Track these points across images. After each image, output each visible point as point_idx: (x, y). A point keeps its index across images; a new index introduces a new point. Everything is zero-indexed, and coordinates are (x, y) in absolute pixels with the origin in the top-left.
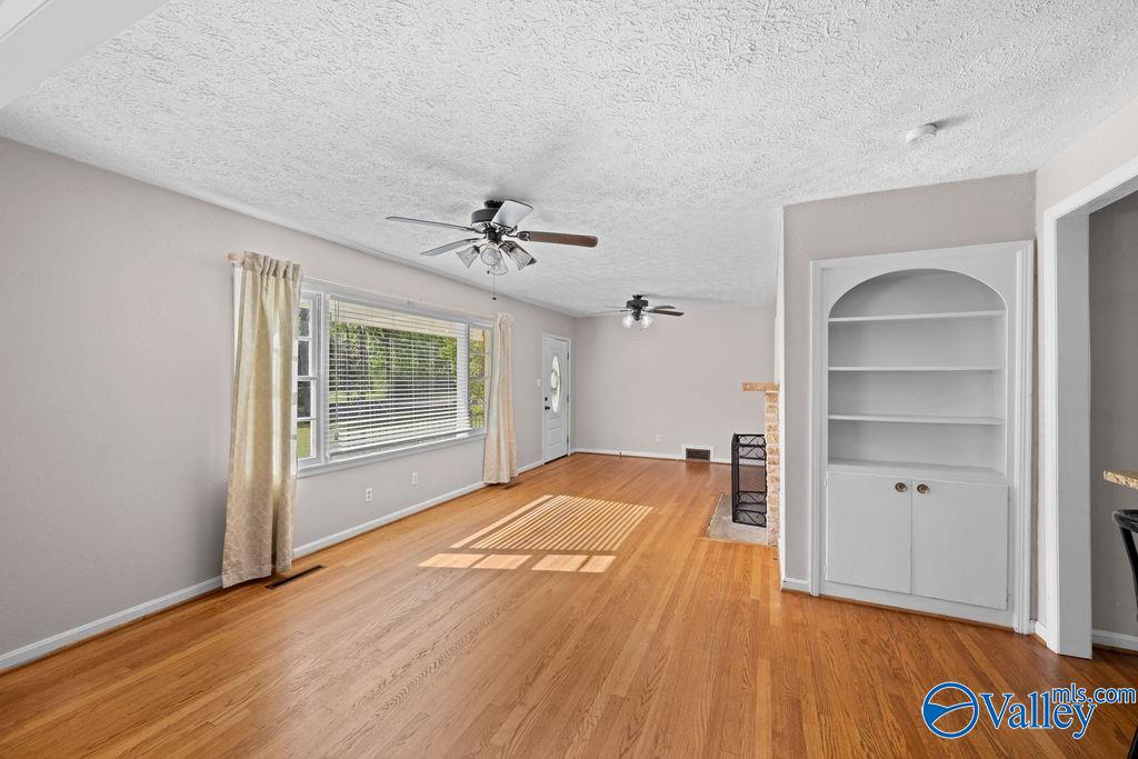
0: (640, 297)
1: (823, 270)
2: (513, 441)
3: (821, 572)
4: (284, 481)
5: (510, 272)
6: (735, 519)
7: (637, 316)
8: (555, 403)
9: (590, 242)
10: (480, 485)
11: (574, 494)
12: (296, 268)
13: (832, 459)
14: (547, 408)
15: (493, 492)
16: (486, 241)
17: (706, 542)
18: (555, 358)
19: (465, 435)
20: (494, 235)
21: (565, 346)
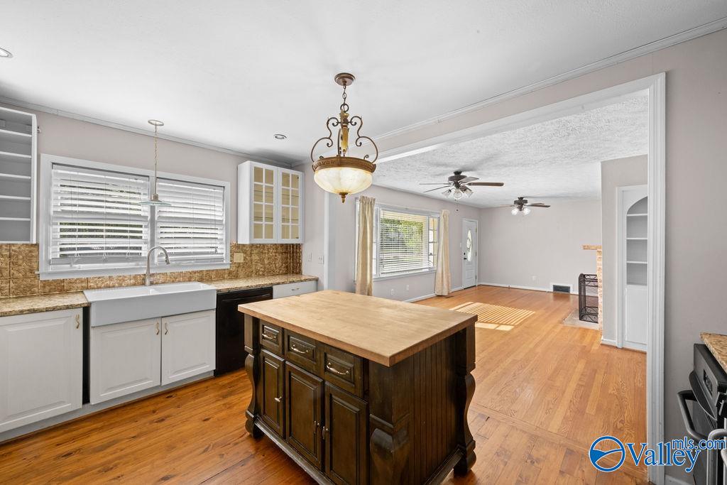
0: (522, 198)
1: (623, 191)
2: (449, 274)
3: (623, 336)
4: (371, 282)
5: (463, 196)
6: (580, 319)
7: (521, 209)
8: (469, 256)
9: (501, 185)
10: (433, 295)
11: (485, 302)
12: (374, 200)
13: (629, 283)
14: (465, 259)
15: (439, 300)
16: (454, 187)
17: (561, 326)
18: (469, 232)
19: (427, 270)
20: (458, 186)
21: (475, 225)
